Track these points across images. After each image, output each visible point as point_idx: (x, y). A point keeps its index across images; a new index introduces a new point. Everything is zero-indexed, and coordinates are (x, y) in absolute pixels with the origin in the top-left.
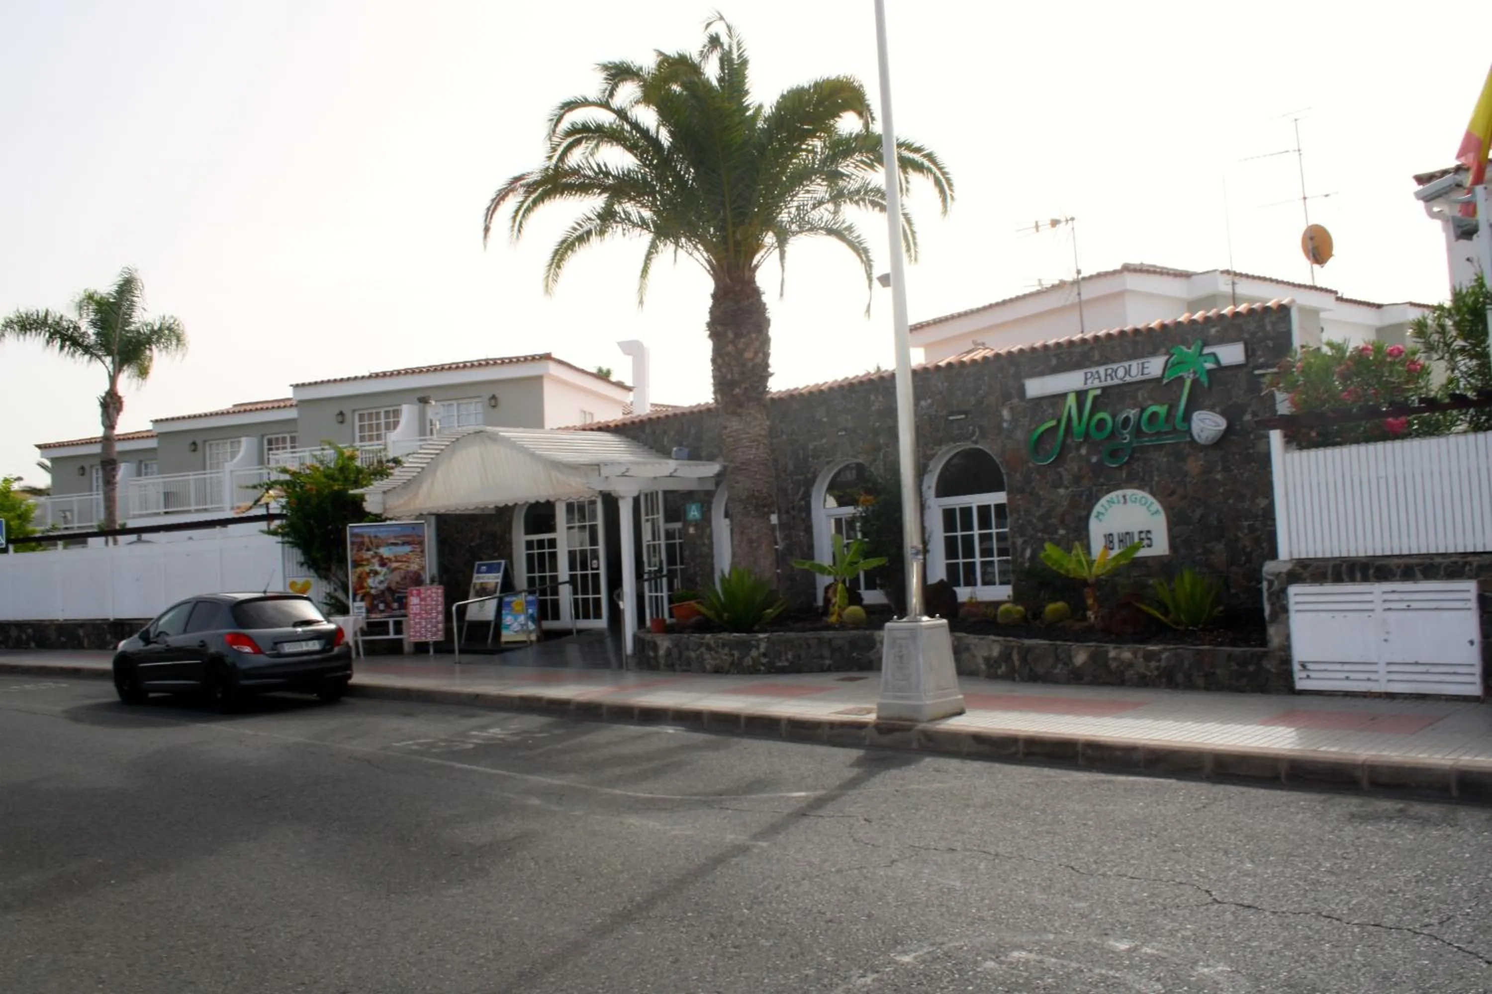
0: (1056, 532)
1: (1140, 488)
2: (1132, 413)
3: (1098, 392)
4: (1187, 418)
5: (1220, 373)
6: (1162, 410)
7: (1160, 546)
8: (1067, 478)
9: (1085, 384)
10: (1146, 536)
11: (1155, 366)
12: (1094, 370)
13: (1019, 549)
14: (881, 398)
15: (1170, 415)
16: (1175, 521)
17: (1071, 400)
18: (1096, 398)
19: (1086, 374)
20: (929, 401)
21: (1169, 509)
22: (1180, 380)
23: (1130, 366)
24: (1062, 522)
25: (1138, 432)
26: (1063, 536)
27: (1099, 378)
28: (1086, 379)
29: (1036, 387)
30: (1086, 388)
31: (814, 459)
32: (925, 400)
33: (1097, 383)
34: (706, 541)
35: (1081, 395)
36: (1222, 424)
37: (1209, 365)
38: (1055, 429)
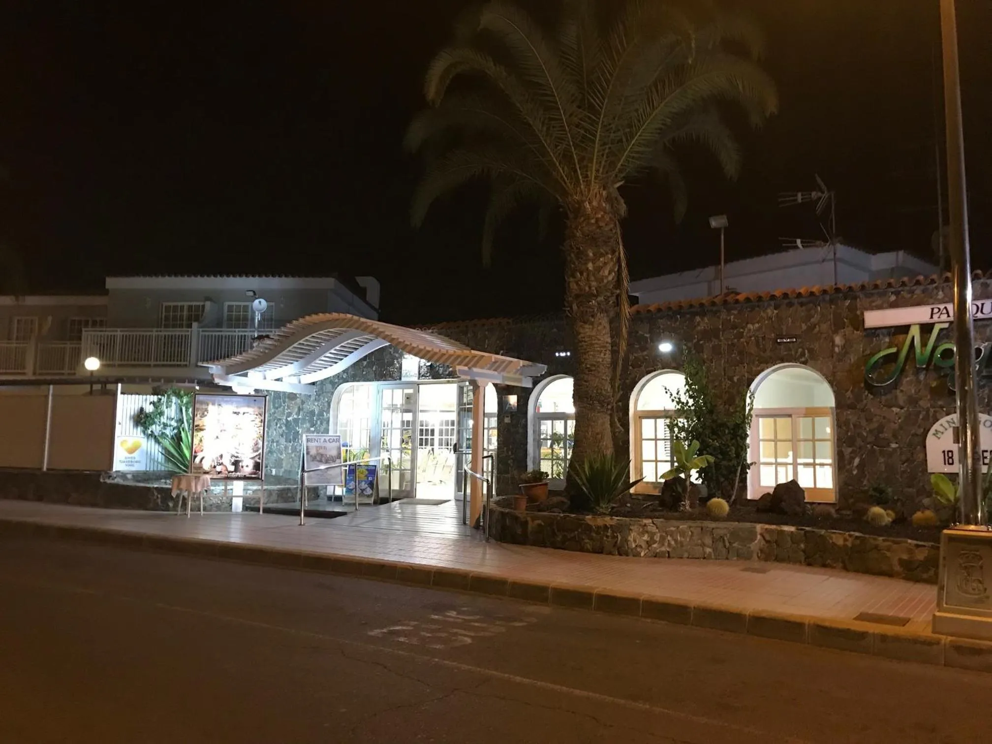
0: (888, 445)
2: (983, 346)
3: (946, 325)
8: (901, 399)
9: (932, 317)
12: (942, 307)
13: (847, 457)
14: (706, 320)
17: (915, 332)
18: (941, 330)
19: (933, 309)
20: (757, 325)
23: (983, 304)
24: (895, 436)
25: (988, 363)
26: (895, 449)
27: (948, 313)
28: (932, 314)
29: (876, 318)
30: (932, 321)
31: (633, 368)
32: (753, 324)
33: (944, 317)
34: (521, 430)
35: (926, 329)
38: (895, 356)
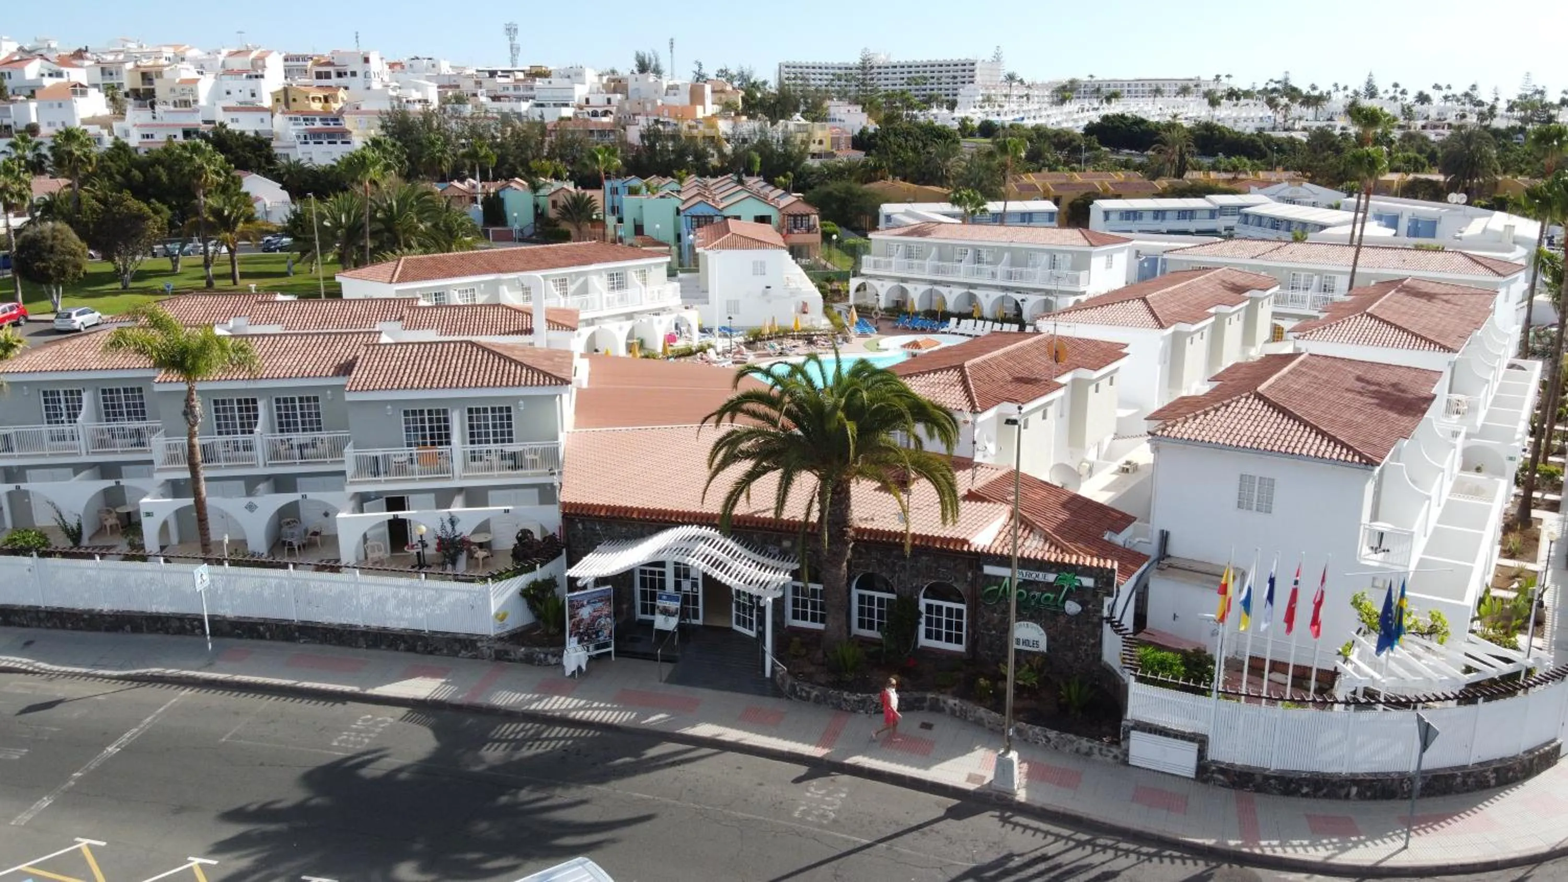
1: (1036, 622)
2: (1038, 594)
3: (1021, 580)
4: (1064, 601)
5: (1081, 589)
6: (1052, 596)
7: (1043, 647)
8: (999, 610)
10: (1036, 643)
11: (1051, 577)
12: (1019, 570)
13: (971, 634)
15: (1056, 599)
16: (1051, 639)
17: (1006, 580)
18: (1019, 583)
21: (1048, 634)
22: (1063, 587)
23: (1039, 574)
25: (1039, 601)
27: (1022, 574)
29: (988, 570)
33: (1020, 576)
36: (1080, 609)
37: (1077, 584)
38: (998, 590)
